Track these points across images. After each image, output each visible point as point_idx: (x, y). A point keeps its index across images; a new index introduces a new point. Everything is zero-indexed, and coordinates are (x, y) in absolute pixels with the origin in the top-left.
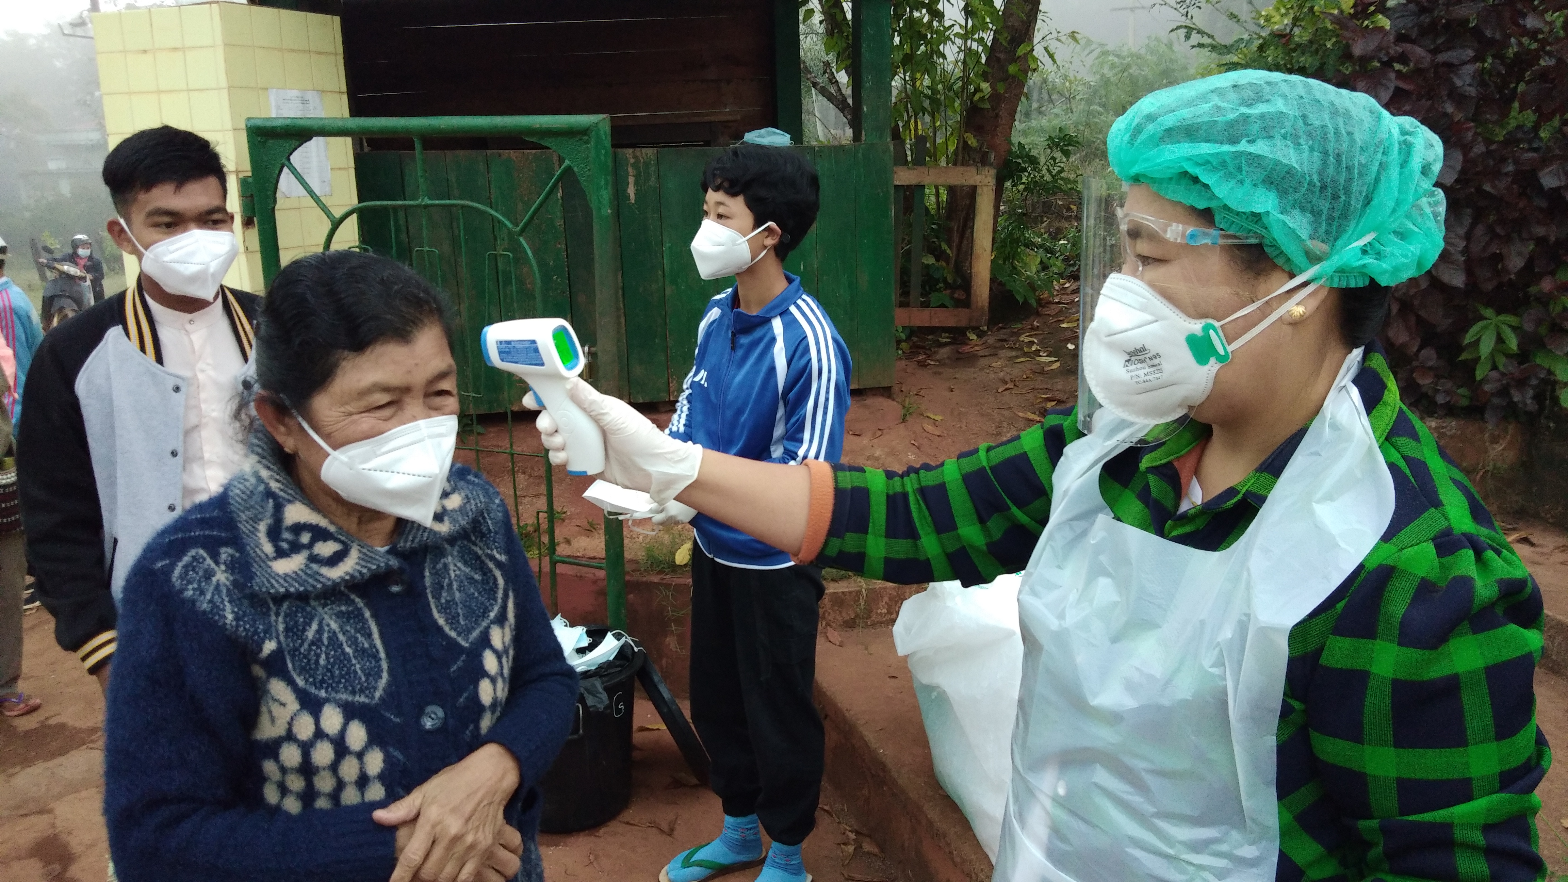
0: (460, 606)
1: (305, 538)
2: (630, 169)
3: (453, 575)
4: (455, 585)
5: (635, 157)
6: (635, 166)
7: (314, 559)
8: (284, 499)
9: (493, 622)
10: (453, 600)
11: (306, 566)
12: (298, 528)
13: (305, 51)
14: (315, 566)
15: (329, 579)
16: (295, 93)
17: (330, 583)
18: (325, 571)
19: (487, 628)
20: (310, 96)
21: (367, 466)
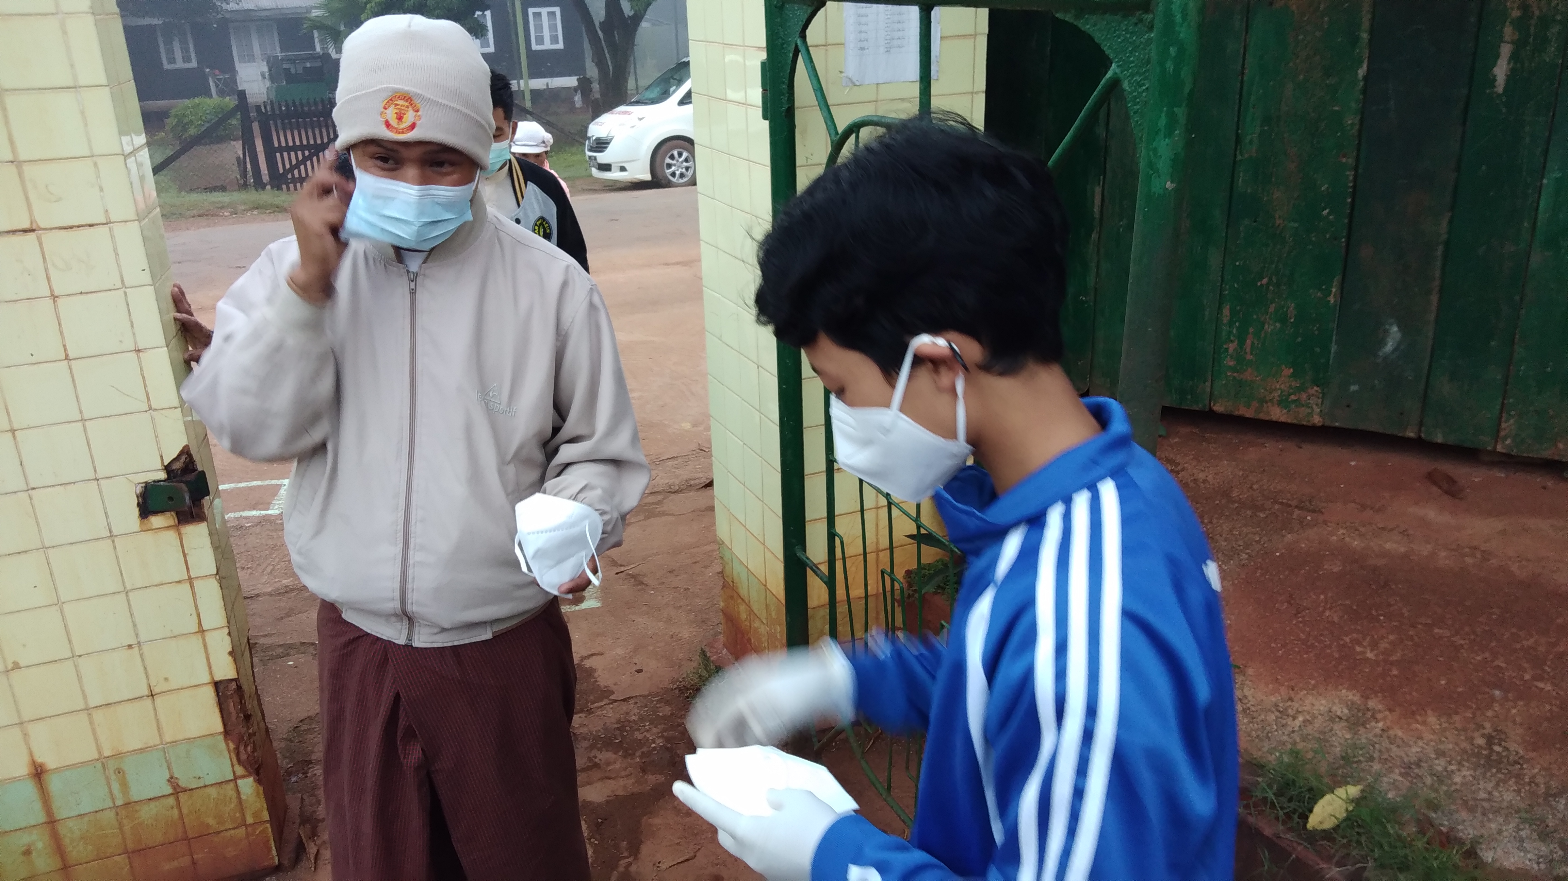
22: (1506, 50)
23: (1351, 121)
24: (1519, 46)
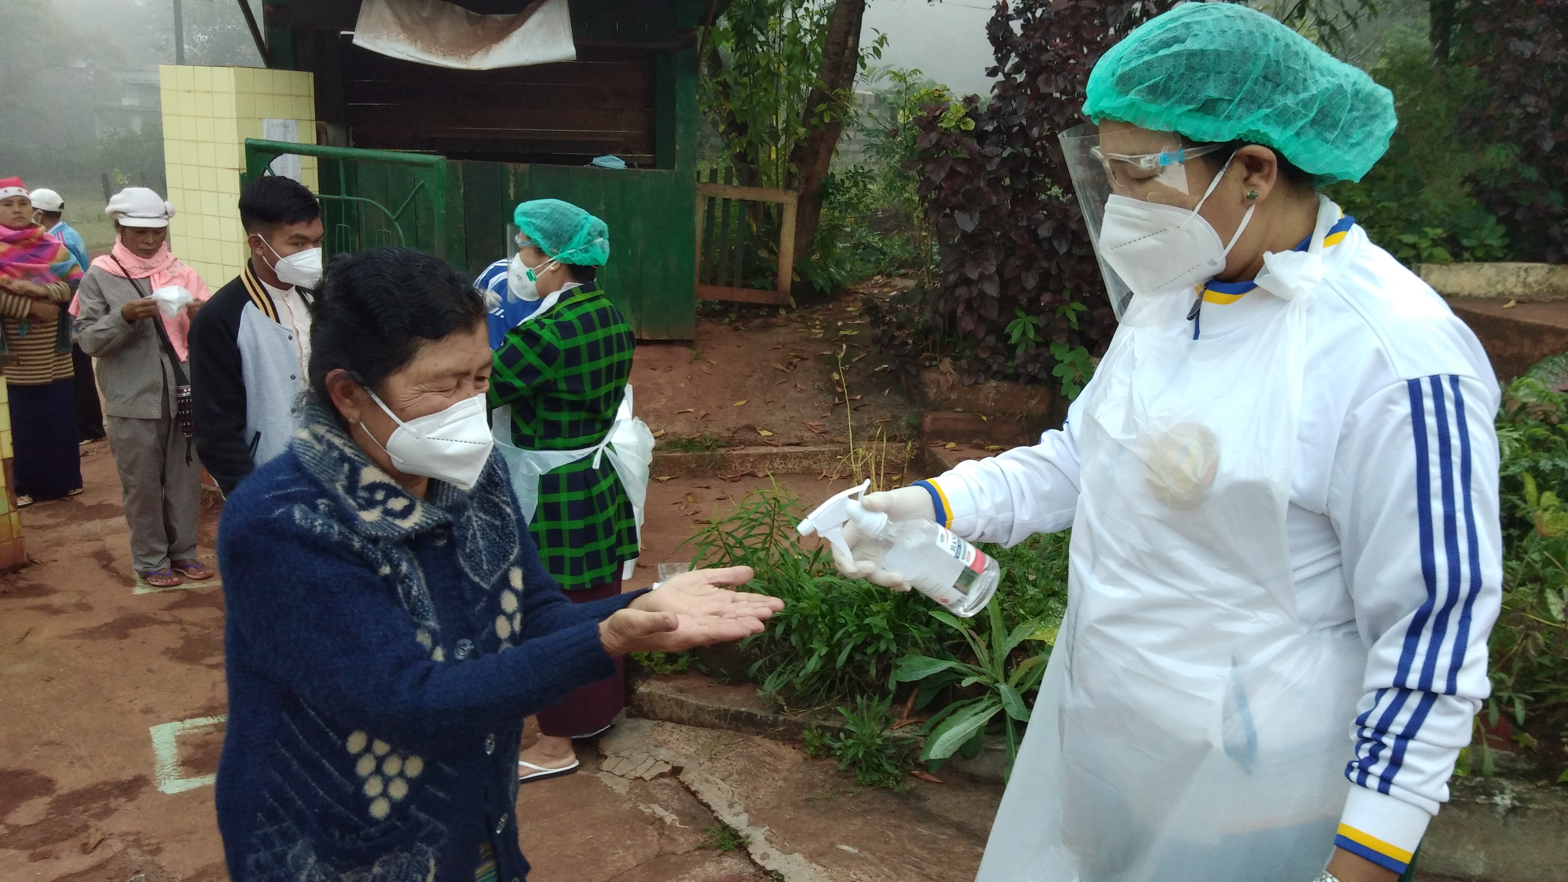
0: (484, 552)
1: (380, 496)
2: (511, 177)
3: (475, 524)
4: (478, 534)
5: (515, 169)
6: (515, 175)
7: (388, 512)
8: (360, 463)
9: (513, 565)
10: (478, 548)
11: (383, 518)
12: (373, 487)
13: (288, 95)
14: (390, 519)
15: (403, 529)
16: (280, 121)
17: (403, 532)
18: (398, 522)
19: (507, 571)
20: (291, 123)
21: (431, 435)
22: (512, 184)
23: (461, 210)
24: (516, 182)
